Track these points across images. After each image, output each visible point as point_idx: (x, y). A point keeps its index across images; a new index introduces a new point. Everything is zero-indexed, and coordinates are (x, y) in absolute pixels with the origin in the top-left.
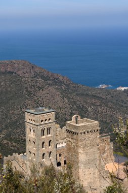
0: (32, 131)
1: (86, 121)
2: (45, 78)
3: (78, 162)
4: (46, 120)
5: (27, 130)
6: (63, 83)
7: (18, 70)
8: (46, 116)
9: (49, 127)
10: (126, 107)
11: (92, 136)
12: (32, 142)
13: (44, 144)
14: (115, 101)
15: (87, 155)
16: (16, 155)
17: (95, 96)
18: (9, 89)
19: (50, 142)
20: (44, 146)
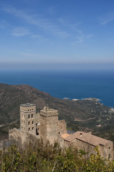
0: (23, 116)
1: (51, 110)
2: (38, 94)
3: (46, 132)
4: (31, 110)
5: (21, 115)
6: (46, 96)
7: (25, 90)
8: (31, 108)
9: (32, 114)
10: (77, 109)
11: (54, 118)
12: (23, 122)
13: (30, 123)
14: (71, 106)
15: (51, 128)
16: (15, 129)
17: (62, 103)
18: (20, 99)
19: (33, 122)
20: (30, 124)
